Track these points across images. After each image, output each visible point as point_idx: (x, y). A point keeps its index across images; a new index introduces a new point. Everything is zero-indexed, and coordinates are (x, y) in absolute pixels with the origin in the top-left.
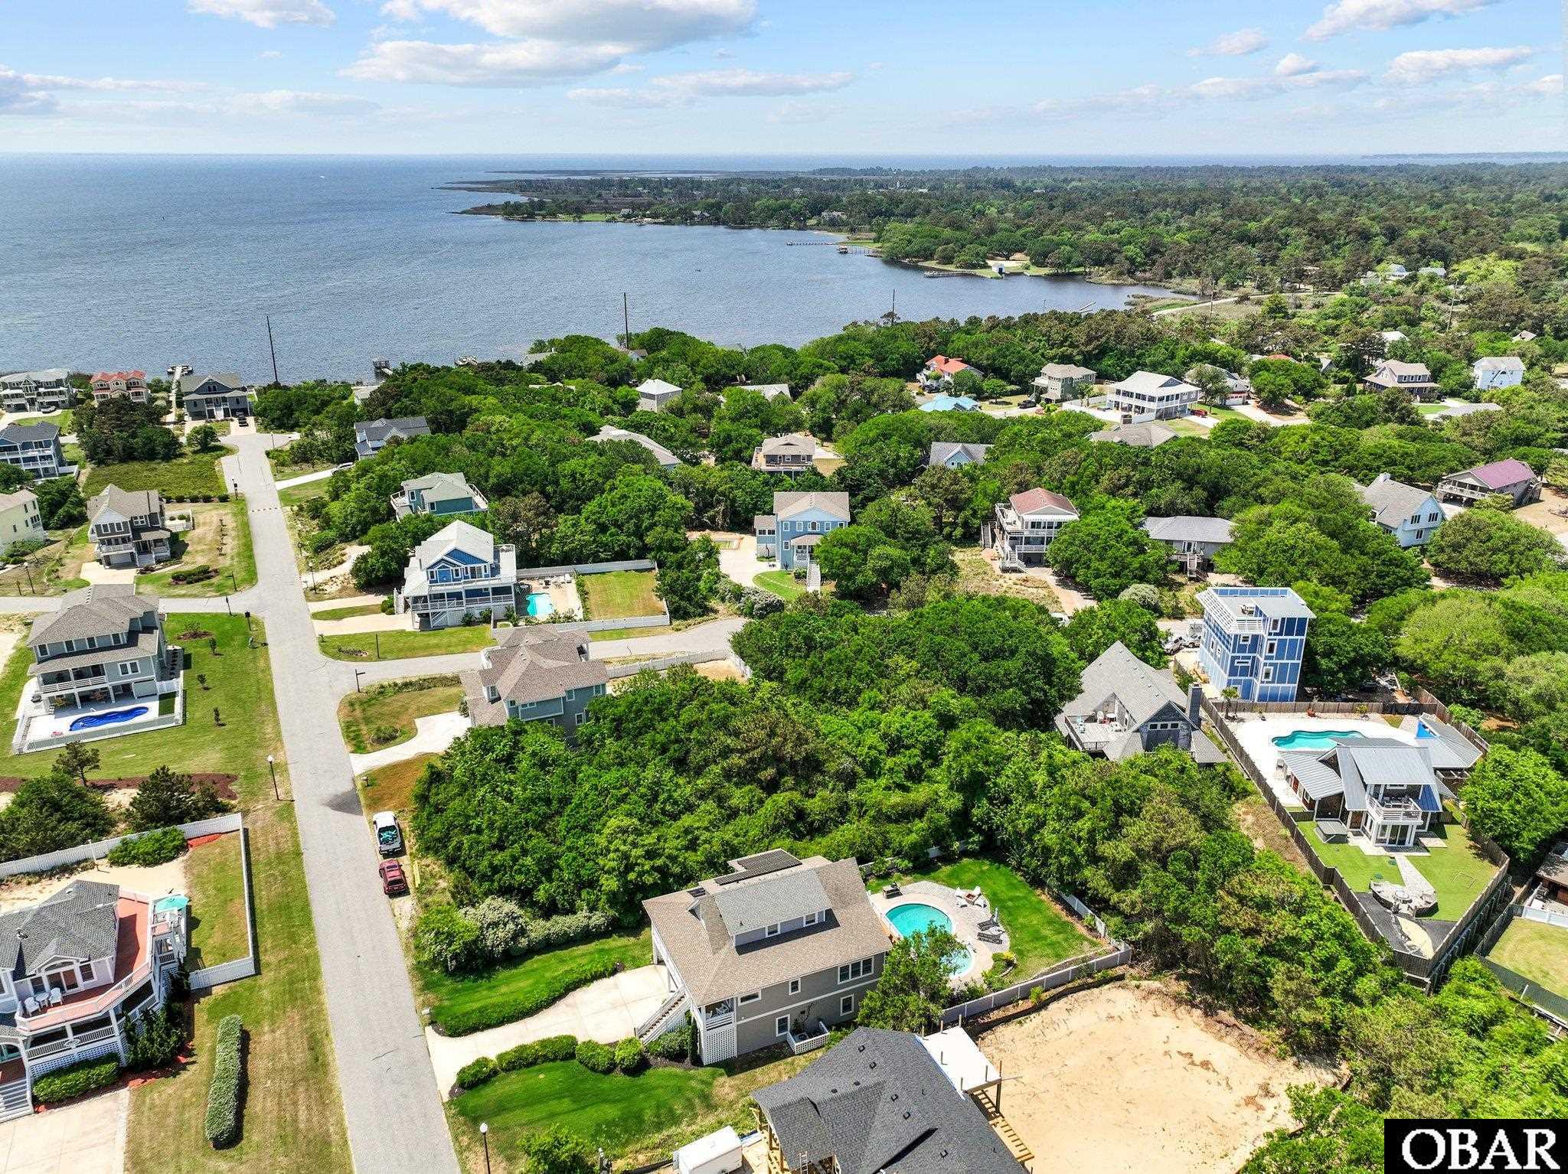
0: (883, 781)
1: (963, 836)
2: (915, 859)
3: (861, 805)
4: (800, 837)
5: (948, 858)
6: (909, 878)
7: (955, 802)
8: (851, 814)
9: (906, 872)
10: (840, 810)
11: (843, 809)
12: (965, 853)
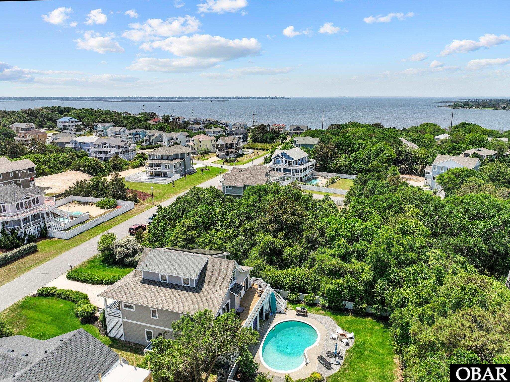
0: (333, 251)
1: (371, 303)
2: (330, 301)
3: (314, 260)
4: (272, 263)
5: (357, 313)
6: (323, 312)
7: (367, 276)
8: (306, 262)
9: (324, 307)
10: (301, 257)
11: (303, 259)
12: (368, 315)
